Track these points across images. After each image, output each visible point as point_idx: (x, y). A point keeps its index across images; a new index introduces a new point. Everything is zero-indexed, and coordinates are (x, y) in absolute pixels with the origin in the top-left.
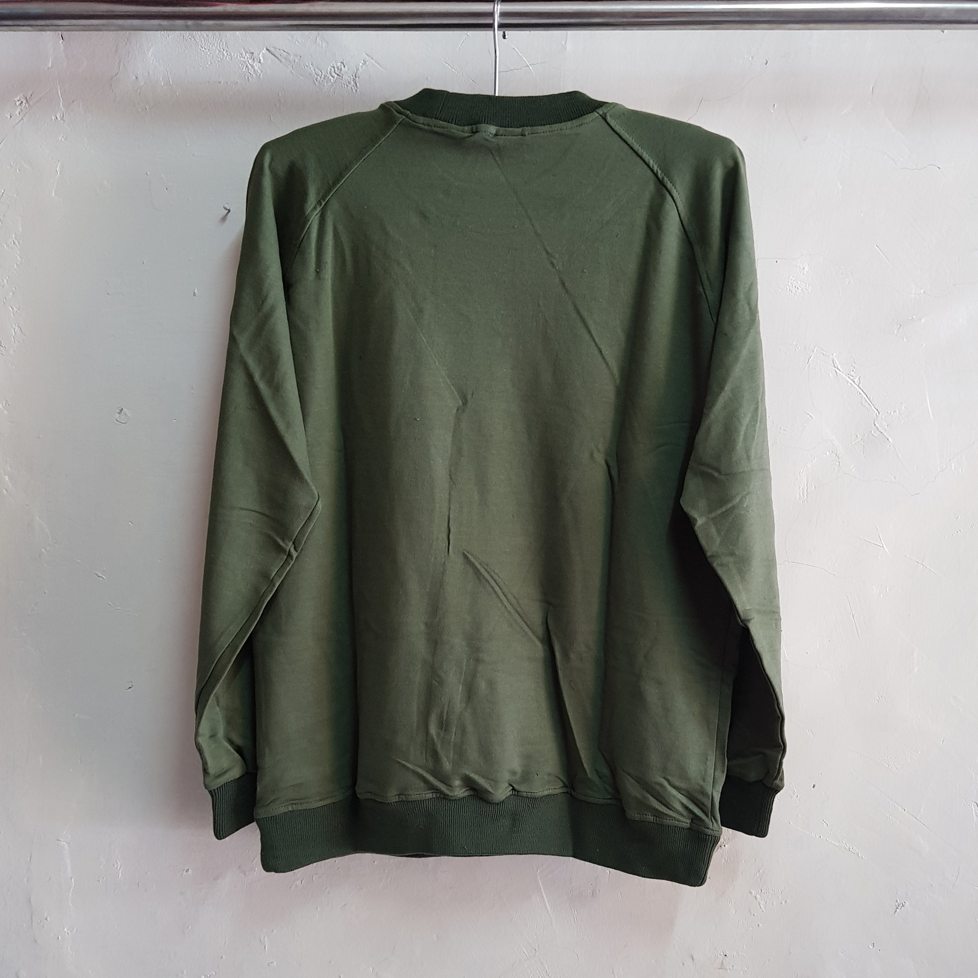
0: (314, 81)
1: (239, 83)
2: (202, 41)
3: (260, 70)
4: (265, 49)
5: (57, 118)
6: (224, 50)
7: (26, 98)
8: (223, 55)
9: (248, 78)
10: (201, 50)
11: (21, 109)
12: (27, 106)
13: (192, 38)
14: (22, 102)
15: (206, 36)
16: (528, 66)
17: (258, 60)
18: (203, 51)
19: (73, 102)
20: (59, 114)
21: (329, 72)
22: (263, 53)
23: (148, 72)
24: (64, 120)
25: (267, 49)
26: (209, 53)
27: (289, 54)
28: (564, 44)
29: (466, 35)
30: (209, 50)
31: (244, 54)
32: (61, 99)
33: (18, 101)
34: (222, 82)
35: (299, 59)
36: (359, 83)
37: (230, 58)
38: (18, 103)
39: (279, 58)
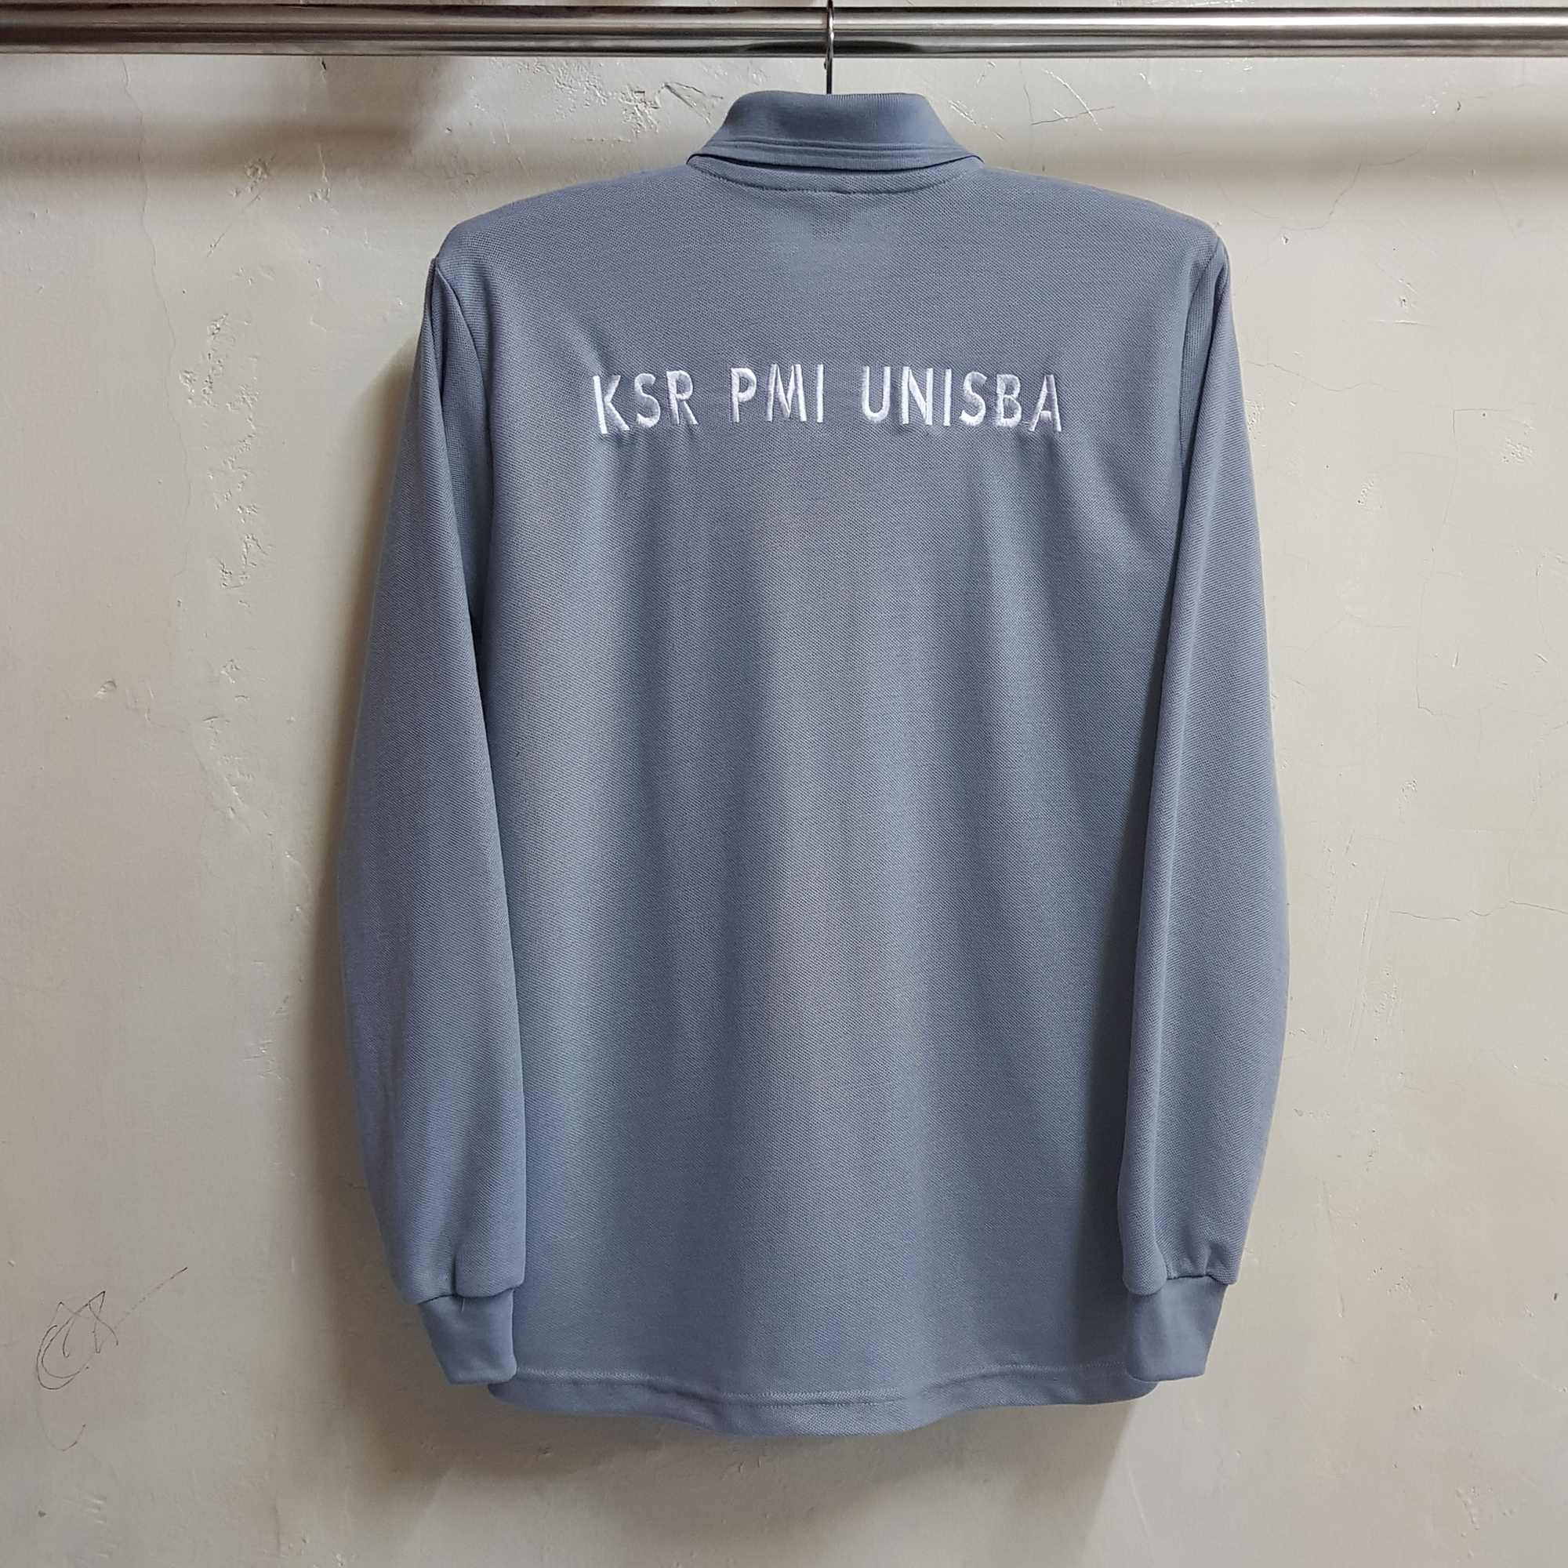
1: (621, 139)
2: (559, 72)
3: (656, 119)
4: (664, 85)
5: (316, 196)
6: (595, 86)
7: (264, 163)
8: (597, 95)
9: (636, 132)
10: (557, 86)
11: (255, 182)
12: (265, 176)
13: (543, 68)
14: (257, 170)
15: (565, 64)
16: (1087, 112)
17: (653, 103)
18: (562, 89)
19: (344, 169)
20: (320, 190)
22: (659, 92)
23: (470, 124)
24: (327, 199)
25: (668, 87)
26: (571, 92)
27: (704, 95)
28: (1144, 77)
29: (989, 66)
30: (570, 87)
31: (630, 95)
32: (324, 165)
33: (251, 167)
34: (593, 139)
35: (720, 103)
37: (606, 99)
38: (249, 173)
39: (688, 101)
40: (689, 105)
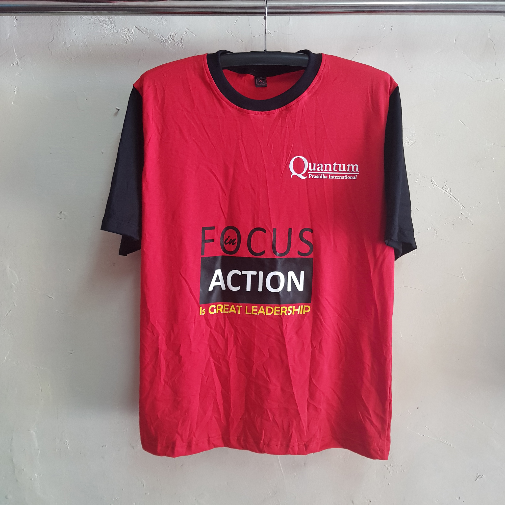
0: (160, 42)
1: (122, 45)
3: (133, 38)
6: (113, 28)
9: (126, 42)
15: (104, 18)
16: (270, 33)
17: (131, 32)
18: (103, 28)
21: (168, 38)
22: (134, 29)
25: (136, 27)
27: (147, 29)
28: (288, 22)
29: (238, 18)
30: (106, 28)
31: (124, 30)
34: (113, 44)
35: (153, 32)
36: (184, 44)
37: (117, 32)
39: (142, 31)
40: (143, 33)
